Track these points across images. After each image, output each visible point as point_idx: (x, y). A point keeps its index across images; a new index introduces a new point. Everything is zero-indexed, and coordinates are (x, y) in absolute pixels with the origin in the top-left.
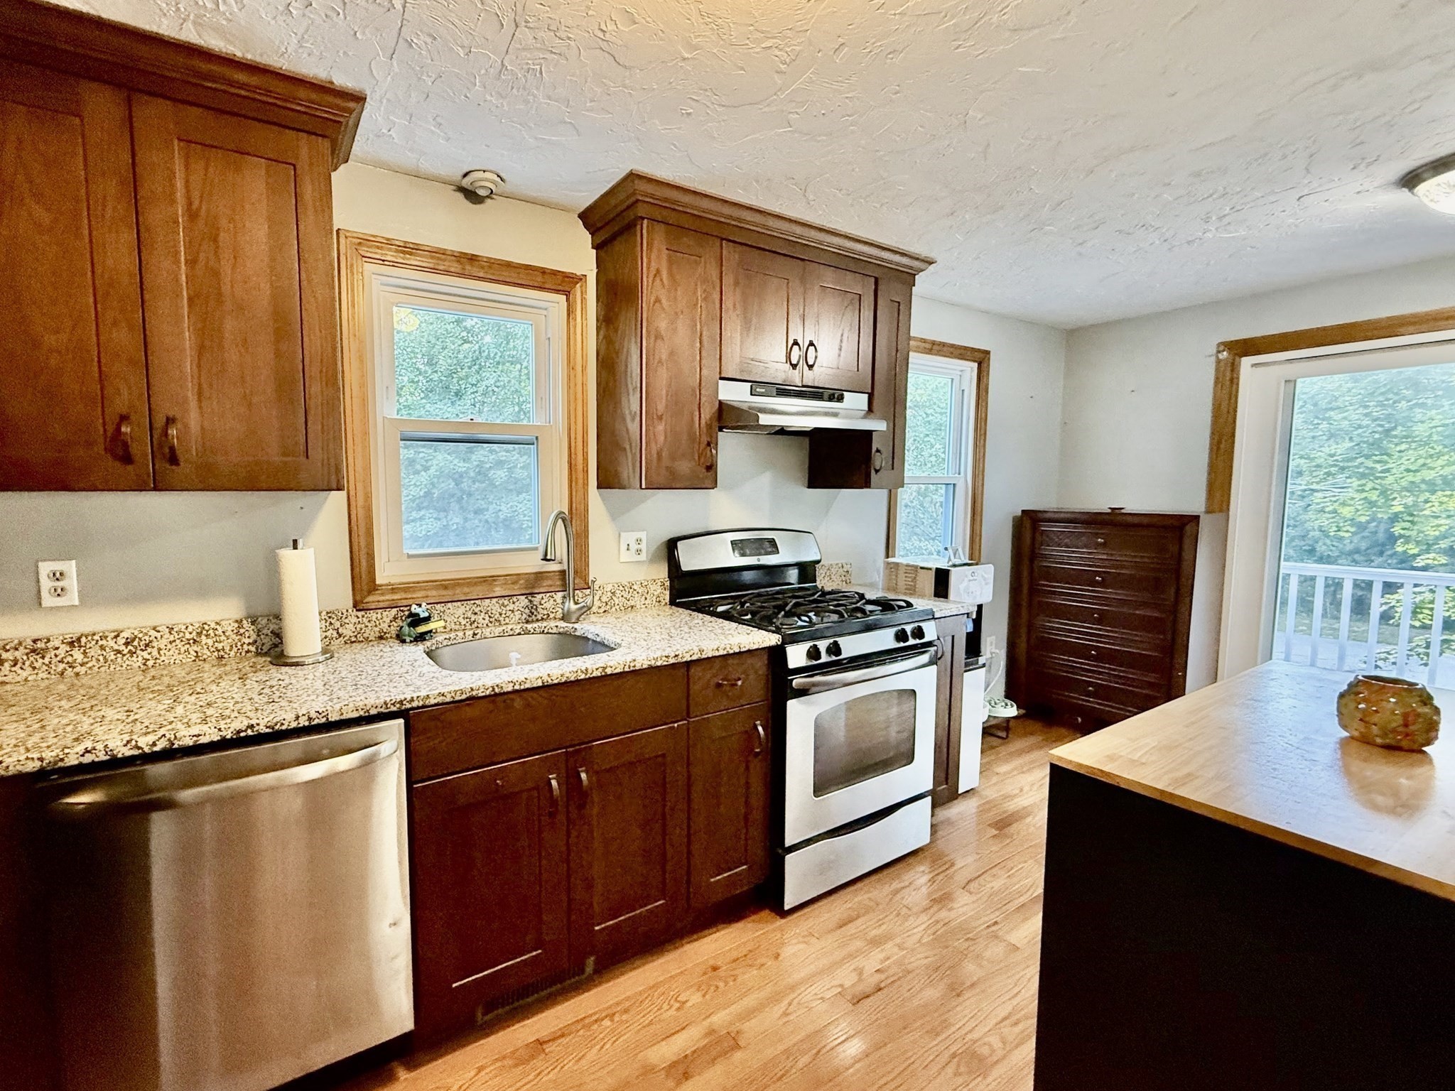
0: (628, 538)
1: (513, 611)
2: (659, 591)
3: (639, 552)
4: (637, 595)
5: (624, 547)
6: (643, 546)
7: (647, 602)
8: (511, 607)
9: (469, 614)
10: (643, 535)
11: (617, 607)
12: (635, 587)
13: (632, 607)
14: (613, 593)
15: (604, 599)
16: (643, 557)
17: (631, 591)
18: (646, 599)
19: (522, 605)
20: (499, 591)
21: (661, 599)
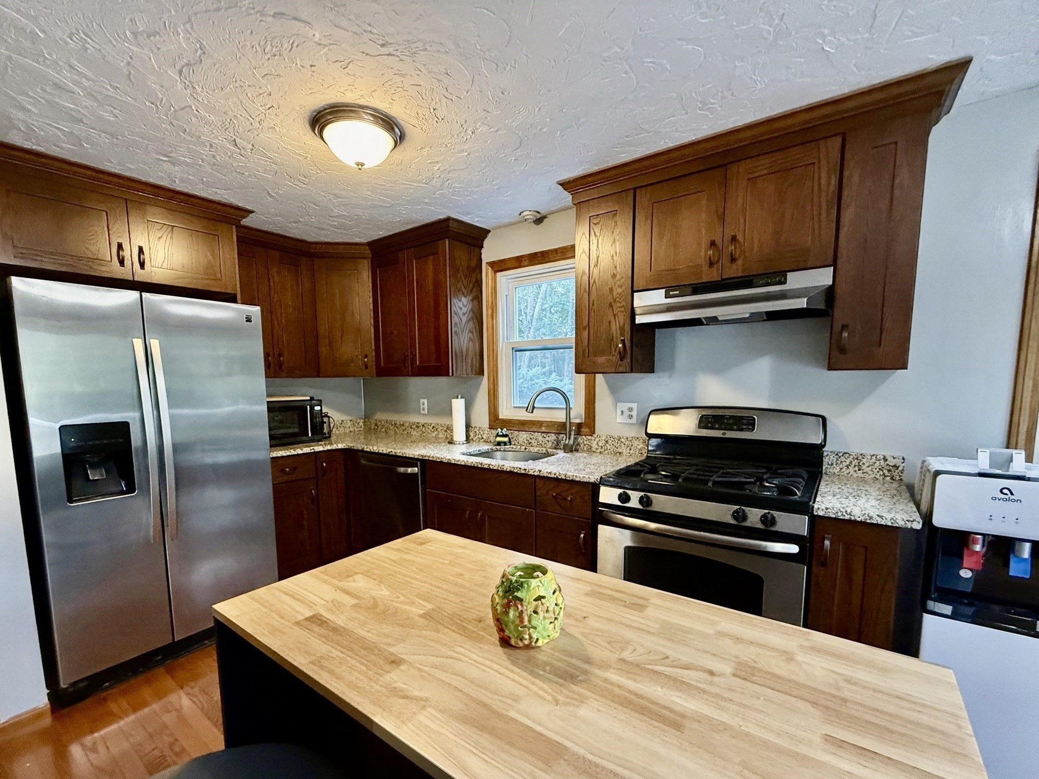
0: (625, 406)
1: (548, 441)
2: (641, 446)
3: (631, 417)
4: (623, 446)
5: (619, 412)
6: (634, 413)
7: (631, 452)
8: (547, 439)
9: (528, 439)
10: (634, 406)
11: (609, 451)
12: (622, 440)
13: (620, 453)
14: (607, 442)
15: (600, 444)
16: (634, 420)
17: (619, 442)
18: (631, 449)
19: (553, 438)
20: (543, 429)
21: (643, 452)
